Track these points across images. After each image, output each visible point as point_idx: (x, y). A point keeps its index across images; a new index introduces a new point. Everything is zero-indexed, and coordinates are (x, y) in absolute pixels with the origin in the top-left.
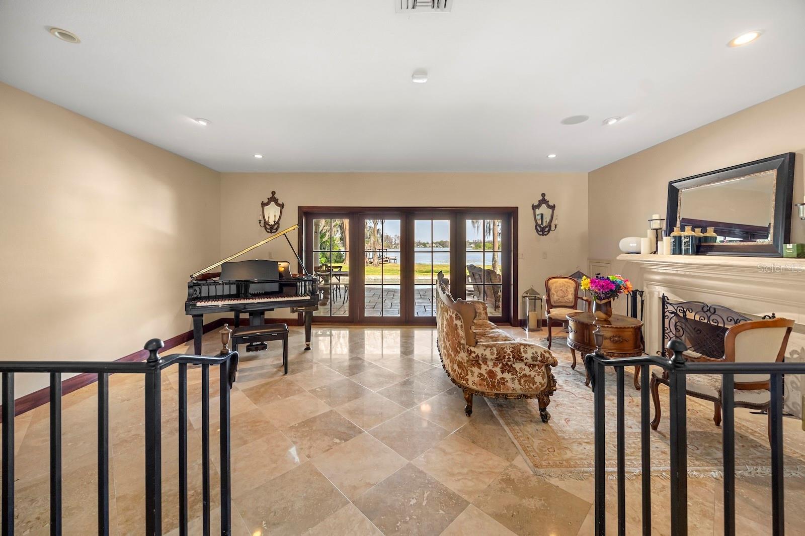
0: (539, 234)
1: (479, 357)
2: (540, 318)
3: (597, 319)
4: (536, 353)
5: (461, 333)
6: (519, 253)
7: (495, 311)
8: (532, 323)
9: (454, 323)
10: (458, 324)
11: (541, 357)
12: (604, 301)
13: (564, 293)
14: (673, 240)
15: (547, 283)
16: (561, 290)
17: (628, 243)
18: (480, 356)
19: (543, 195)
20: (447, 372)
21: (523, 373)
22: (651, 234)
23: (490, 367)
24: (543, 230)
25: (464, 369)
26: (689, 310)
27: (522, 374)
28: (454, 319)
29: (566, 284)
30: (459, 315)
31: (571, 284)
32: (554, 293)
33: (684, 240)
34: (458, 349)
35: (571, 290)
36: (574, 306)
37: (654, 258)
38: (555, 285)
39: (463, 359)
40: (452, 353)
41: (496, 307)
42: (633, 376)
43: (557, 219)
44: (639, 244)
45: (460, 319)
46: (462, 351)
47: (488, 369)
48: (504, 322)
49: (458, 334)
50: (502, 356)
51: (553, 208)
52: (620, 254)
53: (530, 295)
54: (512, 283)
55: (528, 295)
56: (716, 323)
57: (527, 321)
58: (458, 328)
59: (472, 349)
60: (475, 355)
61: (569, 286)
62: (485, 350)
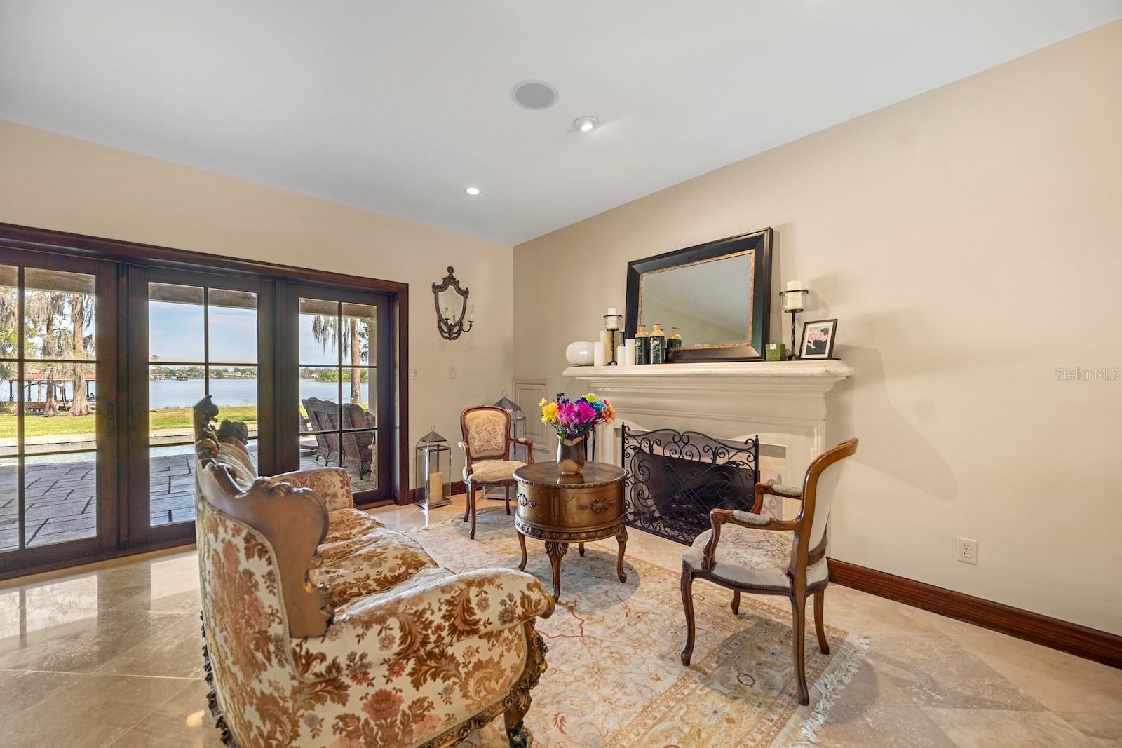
0: (443, 336)
1: (339, 670)
2: (447, 481)
3: (562, 473)
4: (511, 597)
5: (270, 600)
6: (409, 368)
7: (362, 479)
8: (435, 493)
9: (241, 569)
10: (253, 570)
11: (523, 607)
12: (576, 441)
13: (490, 434)
14: (639, 343)
15: (464, 419)
16: (486, 429)
17: (577, 351)
18: (343, 662)
19: (450, 270)
20: (221, 723)
21: (474, 660)
22: (604, 336)
23: (380, 684)
24: (451, 330)
25: (284, 718)
26: (656, 443)
27: (470, 667)
28: (242, 555)
29: (492, 418)
30: (260, 538)
31: (501, 417)
32: (476, 436)
33: (653, 343)
34: (259, 656)
35: (501, 429)
36: (504, 455)
37: (613, 370)
38: (475, 421)
39: (277, 689)
40: (235, 669)
41: (365, 472)
42: (616, 561)
43: (472, 312)
44: (592, 352)
45: (263, 552)
46: (274, 661)
47: (372, 691)
48: (382, 500)
49: (255, 605)
50: (420, 638)
51: (465, 293)
52: (567, 368)
53: (431, 444)
54: (398, 424)
55: (428, 444)
56: (690, 456)
57: (426, 491)
58: (256, 585)
59: (314, 646)
60: (325, 664)
61: (497, 422)
62: (360, 637)
